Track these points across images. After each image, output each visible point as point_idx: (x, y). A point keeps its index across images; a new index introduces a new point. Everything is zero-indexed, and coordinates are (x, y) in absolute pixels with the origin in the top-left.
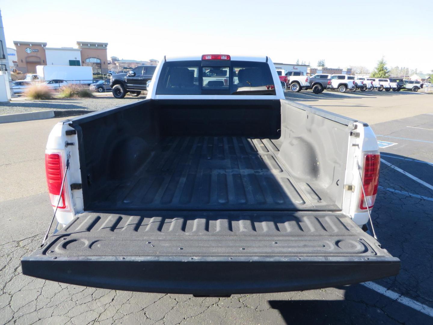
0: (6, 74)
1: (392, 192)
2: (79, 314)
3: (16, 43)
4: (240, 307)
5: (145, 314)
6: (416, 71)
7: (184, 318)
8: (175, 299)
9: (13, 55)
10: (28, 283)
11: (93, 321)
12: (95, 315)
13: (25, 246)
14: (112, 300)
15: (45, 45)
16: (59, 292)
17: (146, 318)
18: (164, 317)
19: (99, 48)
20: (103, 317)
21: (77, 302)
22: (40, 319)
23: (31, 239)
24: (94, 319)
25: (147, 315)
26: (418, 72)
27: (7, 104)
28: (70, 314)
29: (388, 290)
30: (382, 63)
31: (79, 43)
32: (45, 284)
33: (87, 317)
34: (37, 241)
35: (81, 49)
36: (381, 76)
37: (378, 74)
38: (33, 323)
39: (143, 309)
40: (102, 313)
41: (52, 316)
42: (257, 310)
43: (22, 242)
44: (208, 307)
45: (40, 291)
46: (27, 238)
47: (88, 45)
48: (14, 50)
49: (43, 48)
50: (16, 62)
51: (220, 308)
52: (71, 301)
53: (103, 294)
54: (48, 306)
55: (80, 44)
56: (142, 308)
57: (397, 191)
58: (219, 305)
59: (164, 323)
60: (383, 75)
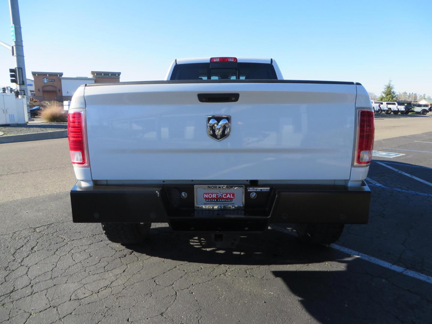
0: (24, 98)
1: (399, 192)
2: (92, 281)
3: (34, 74)
4: (247, 277)
5: (155, 281)
6: (424, 96)
7: (193, 285)
8: (184, 271)
9: (31, 85)
10: (44, 259)
11: (105, 287)
12: (107, 283)
13: (41, 231)
14: (124, 272)
15: (61, 74)
16: (73, 265)
17: (156, 284)
18: (173, 284)
19: (113, 77)
20: (114, 284)
21: (90, 273)
22: (55, 285)
23: (47, 226)
24: (106, 285)
25: (157, 283)
26: (426, 97)
27: (25, 125)
28: (84, 282)
29: (393, 265)
30: (389, 88)
31: (93, 73)
32: (59, 259)
33: (99, 284)
34: (52, 228)
35: (95, 78)
36: (389, 100)
37: (386, 99)
38: (49, 287)
39: (153, 278)
40: (113, 281)
41: (66, 283)
42: (263, 279)
43: (38, 228)
44: (216, 277)
45: (55, 265)
46: (43, 226)
47: (102, 74)
48: (32, 81)
49: (59, 77)
50: (33, 91)
51: (227, 277)
52: (85, 272)
53: (115, 267)
54: (63, 275)
55: (95, 74)
56: (152, 277)
57: (403, 191)
58: (226, 275)
59: (173, 288)
60: (391, 99)
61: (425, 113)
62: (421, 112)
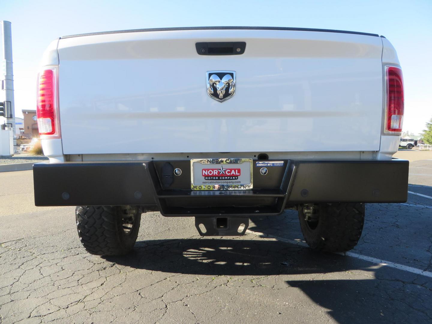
0: (11, 130)
1: (407, 206)
2: (61, 296)
3: (24, 112)
4: (253, 287)
5: (140, 294)
7: (187, 296)
8: (176, 282)
9: (20, 124)
10: (5, 273)
11: (77, 302)
12: (80, 297)
13: (7, 246)
14: (102, 285)
16: (40, 279)
17: (141, 297)
18: (162, 296)
20: (88, 298)
21: (59, 287)
22: (12, 301)
23: (15, 241)
24: (78, 300)
25: (142, 295)
27: (10, 157)
28: (50, 296)
32: (24, 273)
33: (69, 299)
34: (21, 243)
38: (3, 304)
39: (138, 291)
40: (88, 295)
41: (27, 298)
42: (273, 288)
43: (5, 243)
44: (215, 287)
45: (18, 279)
46: (11, 241)
48: (22, 119)
50: (22, 129)
51: (229, 287)
52: (53, 286)
53: (92, 280)
54: (24, 290)
56: (136, 289)
57: (411, 205)
58: (228, 285)
59: (162, 300)
61: (411, 147)
62: (407, 146)
